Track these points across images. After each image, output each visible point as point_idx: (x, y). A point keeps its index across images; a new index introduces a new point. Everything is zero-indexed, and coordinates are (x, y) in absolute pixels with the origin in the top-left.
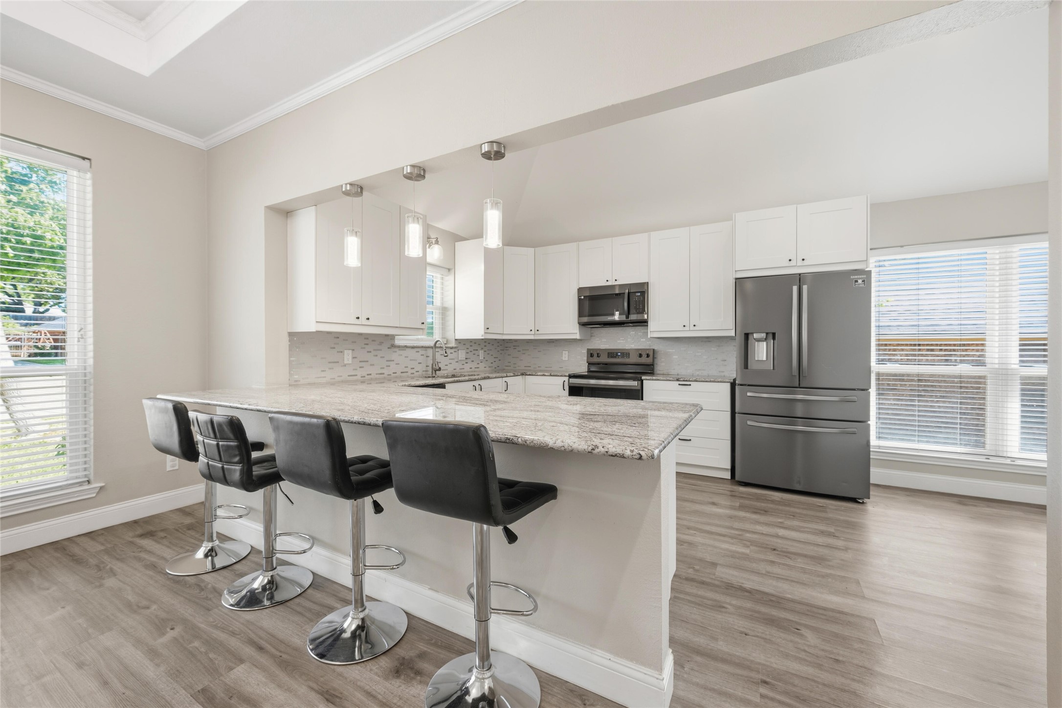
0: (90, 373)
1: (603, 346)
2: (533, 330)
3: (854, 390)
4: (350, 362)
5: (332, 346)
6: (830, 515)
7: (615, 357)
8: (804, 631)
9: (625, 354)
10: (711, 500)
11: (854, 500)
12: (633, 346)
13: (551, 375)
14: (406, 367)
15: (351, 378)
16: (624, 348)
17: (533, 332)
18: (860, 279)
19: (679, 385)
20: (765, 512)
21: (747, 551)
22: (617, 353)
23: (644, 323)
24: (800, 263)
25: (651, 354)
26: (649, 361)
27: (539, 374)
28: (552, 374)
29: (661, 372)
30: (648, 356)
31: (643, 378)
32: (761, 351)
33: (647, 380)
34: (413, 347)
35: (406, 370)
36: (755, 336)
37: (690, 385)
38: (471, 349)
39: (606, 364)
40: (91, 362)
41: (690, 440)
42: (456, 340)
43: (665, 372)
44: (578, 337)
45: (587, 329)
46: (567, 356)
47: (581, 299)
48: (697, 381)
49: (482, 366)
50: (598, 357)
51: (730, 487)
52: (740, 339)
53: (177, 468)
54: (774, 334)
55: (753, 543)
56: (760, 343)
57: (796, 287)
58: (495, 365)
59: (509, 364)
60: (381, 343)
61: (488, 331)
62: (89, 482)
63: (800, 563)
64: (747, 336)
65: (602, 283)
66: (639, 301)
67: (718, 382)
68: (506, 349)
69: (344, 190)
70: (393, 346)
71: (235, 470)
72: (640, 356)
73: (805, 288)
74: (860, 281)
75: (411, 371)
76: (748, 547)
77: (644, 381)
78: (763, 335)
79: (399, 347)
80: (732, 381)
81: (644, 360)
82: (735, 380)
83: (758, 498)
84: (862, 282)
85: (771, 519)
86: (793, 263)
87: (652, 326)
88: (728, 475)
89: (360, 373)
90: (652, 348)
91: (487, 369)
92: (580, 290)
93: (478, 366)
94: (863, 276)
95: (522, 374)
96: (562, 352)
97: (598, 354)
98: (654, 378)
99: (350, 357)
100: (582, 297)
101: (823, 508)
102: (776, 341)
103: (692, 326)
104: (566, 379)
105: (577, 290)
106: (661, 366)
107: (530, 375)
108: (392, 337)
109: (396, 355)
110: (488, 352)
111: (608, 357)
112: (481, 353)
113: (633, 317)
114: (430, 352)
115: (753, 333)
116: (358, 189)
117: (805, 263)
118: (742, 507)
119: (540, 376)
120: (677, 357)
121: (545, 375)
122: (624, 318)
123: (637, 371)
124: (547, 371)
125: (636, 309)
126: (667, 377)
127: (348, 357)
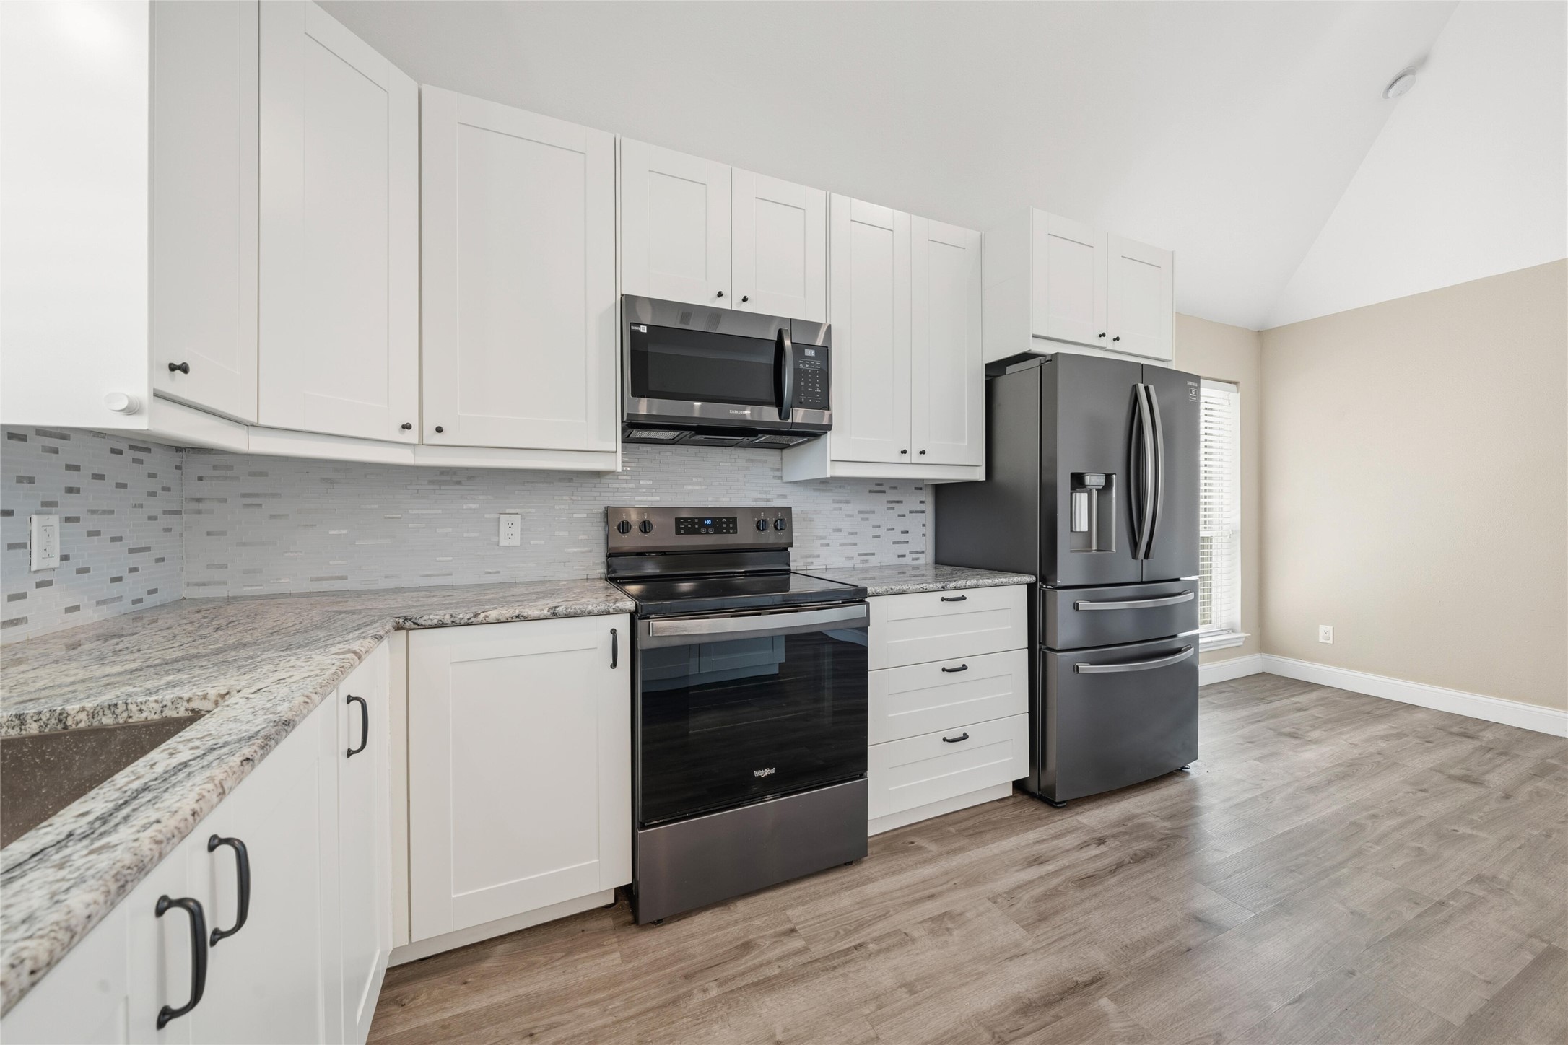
2: (417, 428)
7: (698, 532)
9: (725, 521)
13: (555, 616)
17: (411, 436)
19: (943, 599)
22: (702, 520)
24: (1110, 344)
25: (787, 521)
26: (784, 537)
27: (493, 614)
28: (559, 610)
30: (782, 525)
36: (1089, 479)
37: (963, 598)
41: (966, 736)
47: (639, 332)
50: (642, 530)
57: (1142, 386)
61: (178, 385)
65: (702, 297)
66: (814, 373)
68: (194, 506)
72: (763, 525)
73: (1153, 391)
77: (870, 600)
78: (1102, 479)
81: (773, 537)
86: (1104, 342)
87: (833, 445)
97: (642, 523)
100: (644, 329)
103: (916, 452)
105: (614, 301)
110: (89, 523)
111: (678, 532)
113: (797, 417)
117: (1117, 346)
119: (499, 622)
121: (526, 619)
125: (806, 392)
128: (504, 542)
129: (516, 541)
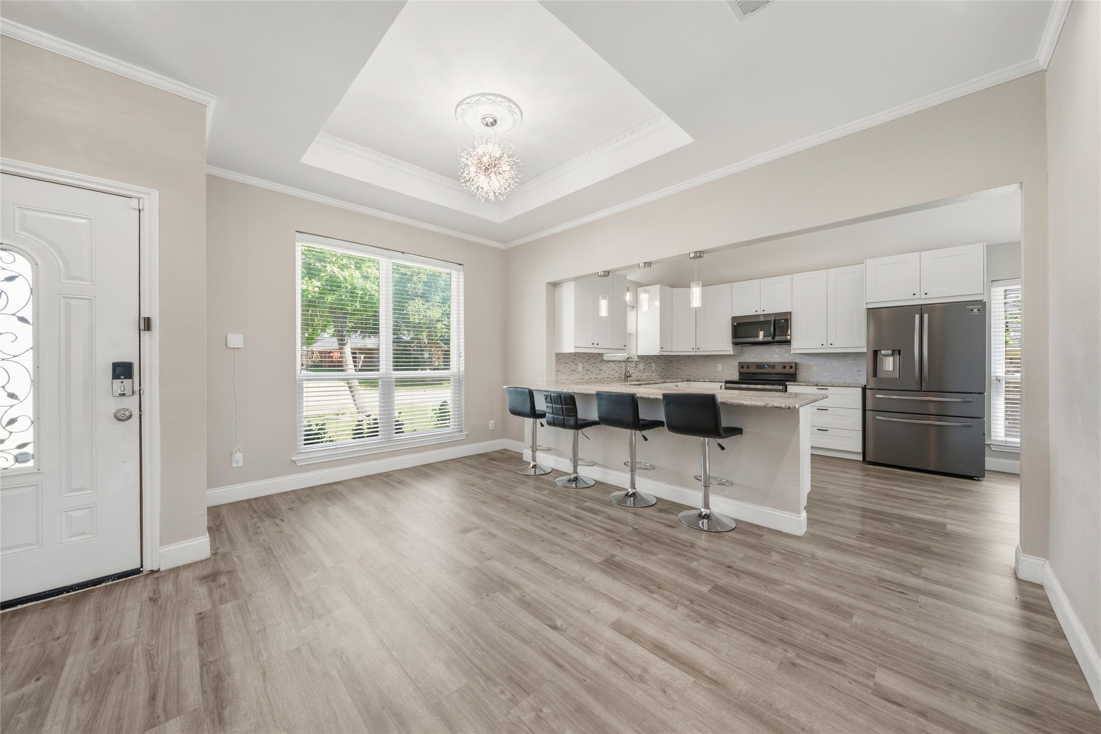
0: (462, 375)
1: (751, 360)
2: (695, 349)
3: (972, 393)
4: (581, 370)
5: (573, 361)
6: (944, 484)
7: (763, 368)
8: (893, 523)
9: (772, 366)
10: (843, 470)
11: (971, 478)
12: (778, 360)
13: (710, 381)
14: (609, 374)
15: (581, 380)
16: (770, 361)
17: (694, 350)
18: (975, 308)
19: (818, 389)
20: (887, 479)
21: (866, 494)
22: (764, 365)
23: (788, 342)
24: (923, 296)
25: (794, 366)
26: (792, 371)
27: (701, 380)
29: (803, 380)
30: (791, 367)
31: (787, 383)
32: (889, 364)
33: (790, 385)
34: (613, 361)
35: (609, 376)
36: (883, 352)
37: (827, 389)
38: (647, 362)
39: (755, 374)
40: (463, 369)
41: (827, 430)
42: (638, 356)
43: (806, 380)
44: (732, 353)
45: (739, 347)
46: (721, 367)
47: (734, 325)
48: (833, 386)
49: (654, 374)
50: (748, 368)
51: (861, 465)
52: (871, 355)
53: (493, 428)
54: (899, 351)
55: (870, 491)
56: (887, 357)
57: (918, 315)
58: (662, 374)
59: (673, 374)
60: (596, 359)
61: (663, 350)
62: (461, 431)
63: (905, 501)
64: (876, 353)
65: (752, 312)
66: (784, 326)
67: (851, 387)
69: (599, 274)
70: (603, 360)
71: (571, 419)
72: (784, 367)
73: (926, 316)
74: (975, 310)
75: (612, 377)
76: (866, 492)
77: (788, 386)
78: (890, 352)
79: (606, 361)
80: (863, 386)
81: (787, 370)
82: (865, 386)
83: (883, 472)
84: (978, 310)
85: (891, 482)
86: (917, 296)
87: (794, 345)
88: (860, 458)
89: (586, 377)
90: (794, 361)
91: (657, 377)
92: (734, 319)
93: (642, 375)
94: (978, 307)
95: (687, 381)
96: (717, 365)
97: (748, 366)
98: (796, 384)
99: (581, 368)
100: (736, 324)
101: (940, 481)
102: (901, 356)
103: (829, 344)
104: (723, 384)
105: (731, 318)
106: (802, 375)
107: (693, 381)
108: (601, 355)
109: (604, 367)
110: (658, 364)
111: (757, 368)
112: (653, 365)
113: (777, 338)
114: (623, 365)
115: (881, 350)
116: (607, 273)
117: (927, 296)
118: (867, 475)
119: (701, 382)
120: (816, 368)
121: (706, 382)
122: (769, 339)
123: (782, 379)
124: (707, 379)
125: (780, 332)
126: (808, 384)
127: (580, 366)
128: (718, 370)
129: (721, 370)
